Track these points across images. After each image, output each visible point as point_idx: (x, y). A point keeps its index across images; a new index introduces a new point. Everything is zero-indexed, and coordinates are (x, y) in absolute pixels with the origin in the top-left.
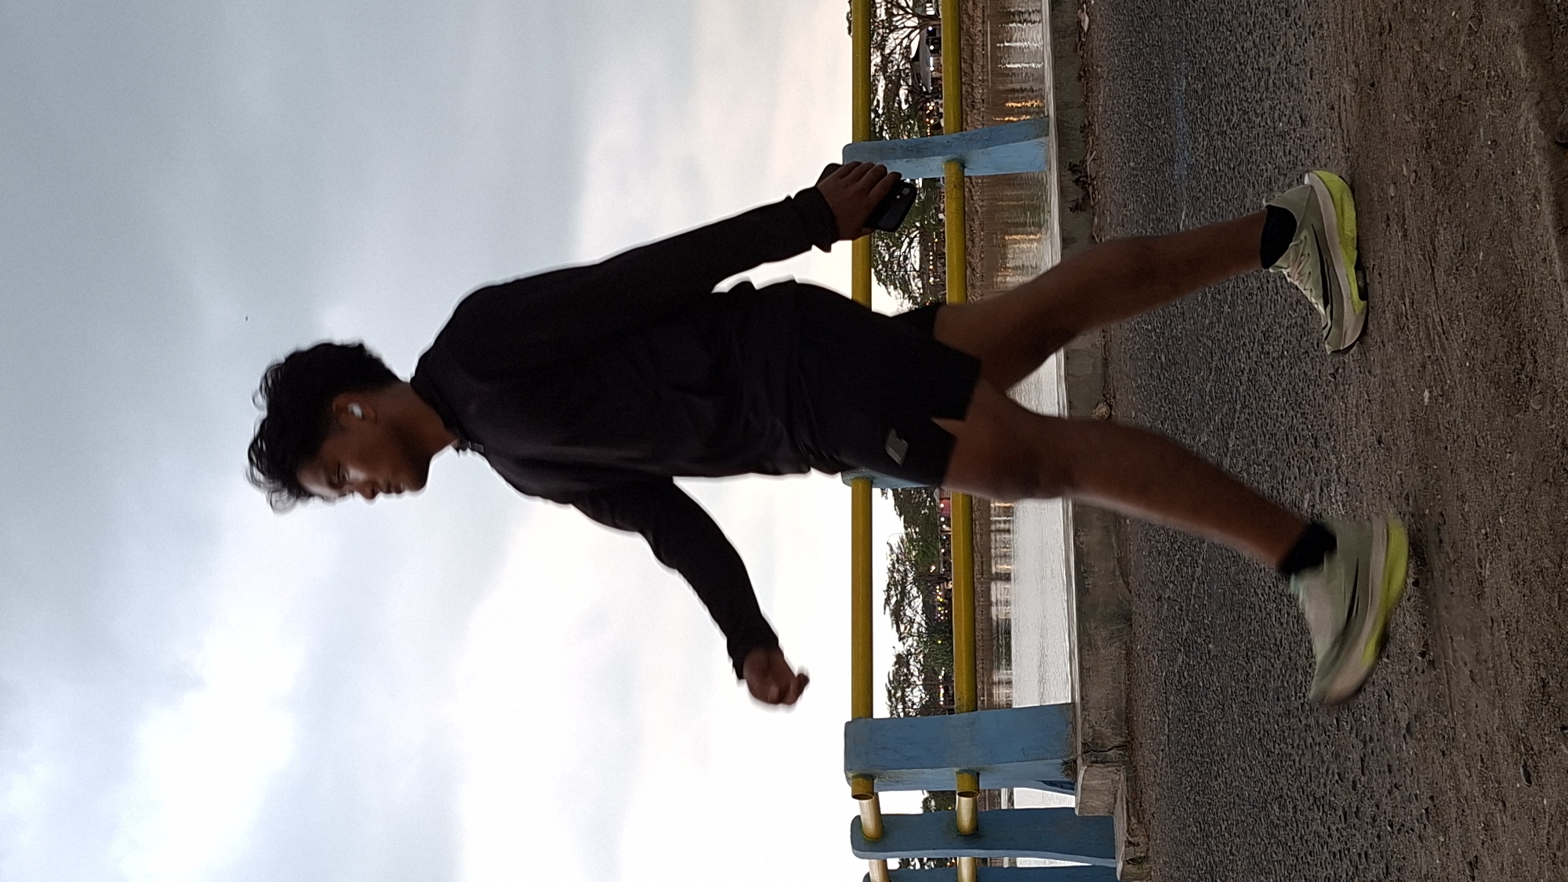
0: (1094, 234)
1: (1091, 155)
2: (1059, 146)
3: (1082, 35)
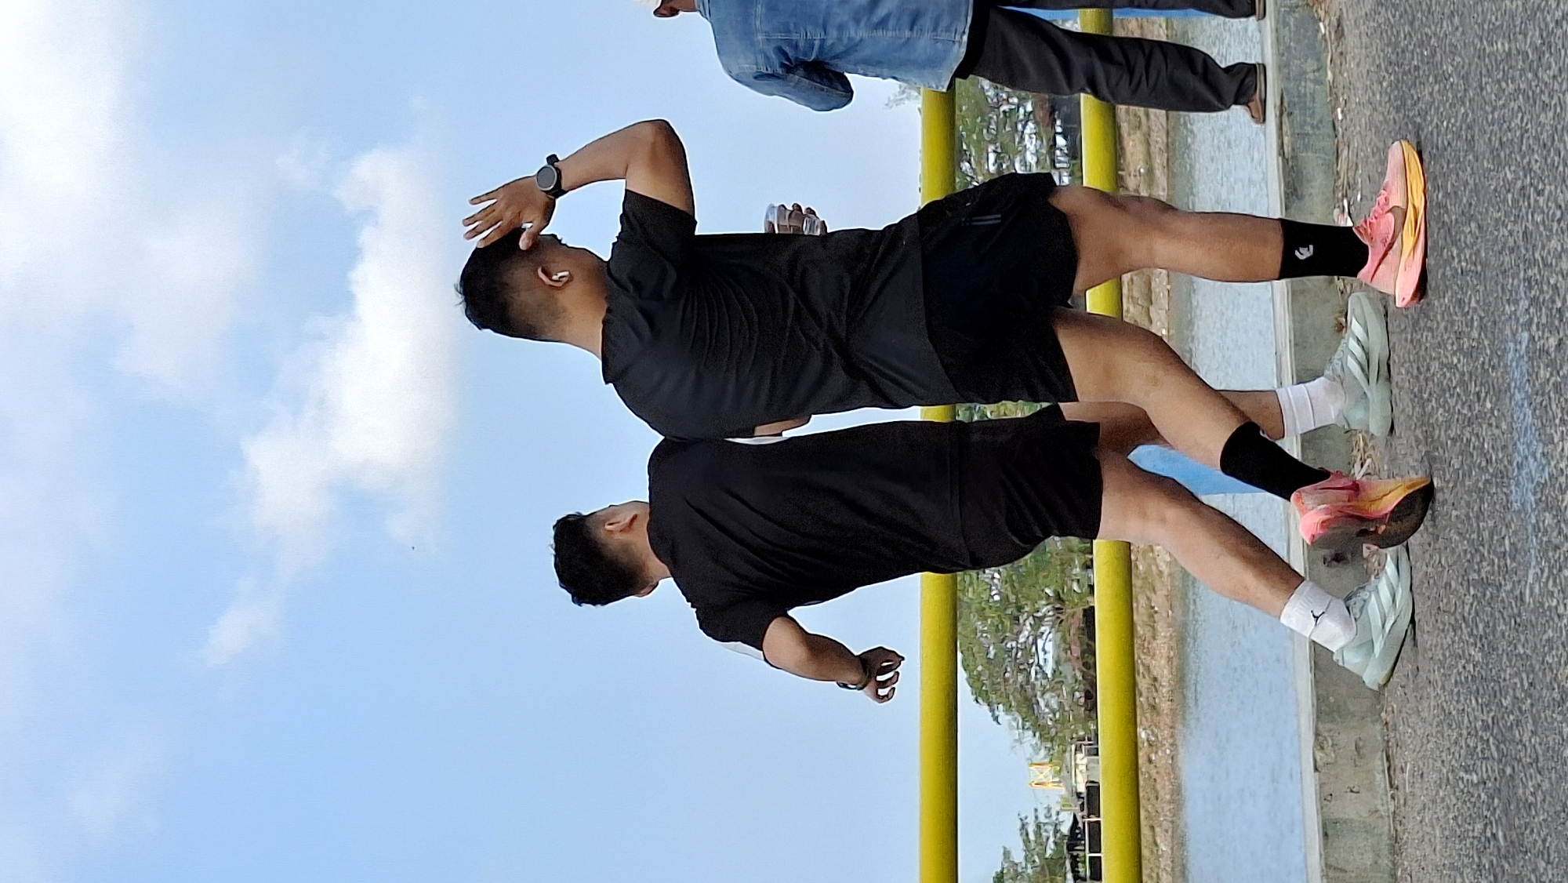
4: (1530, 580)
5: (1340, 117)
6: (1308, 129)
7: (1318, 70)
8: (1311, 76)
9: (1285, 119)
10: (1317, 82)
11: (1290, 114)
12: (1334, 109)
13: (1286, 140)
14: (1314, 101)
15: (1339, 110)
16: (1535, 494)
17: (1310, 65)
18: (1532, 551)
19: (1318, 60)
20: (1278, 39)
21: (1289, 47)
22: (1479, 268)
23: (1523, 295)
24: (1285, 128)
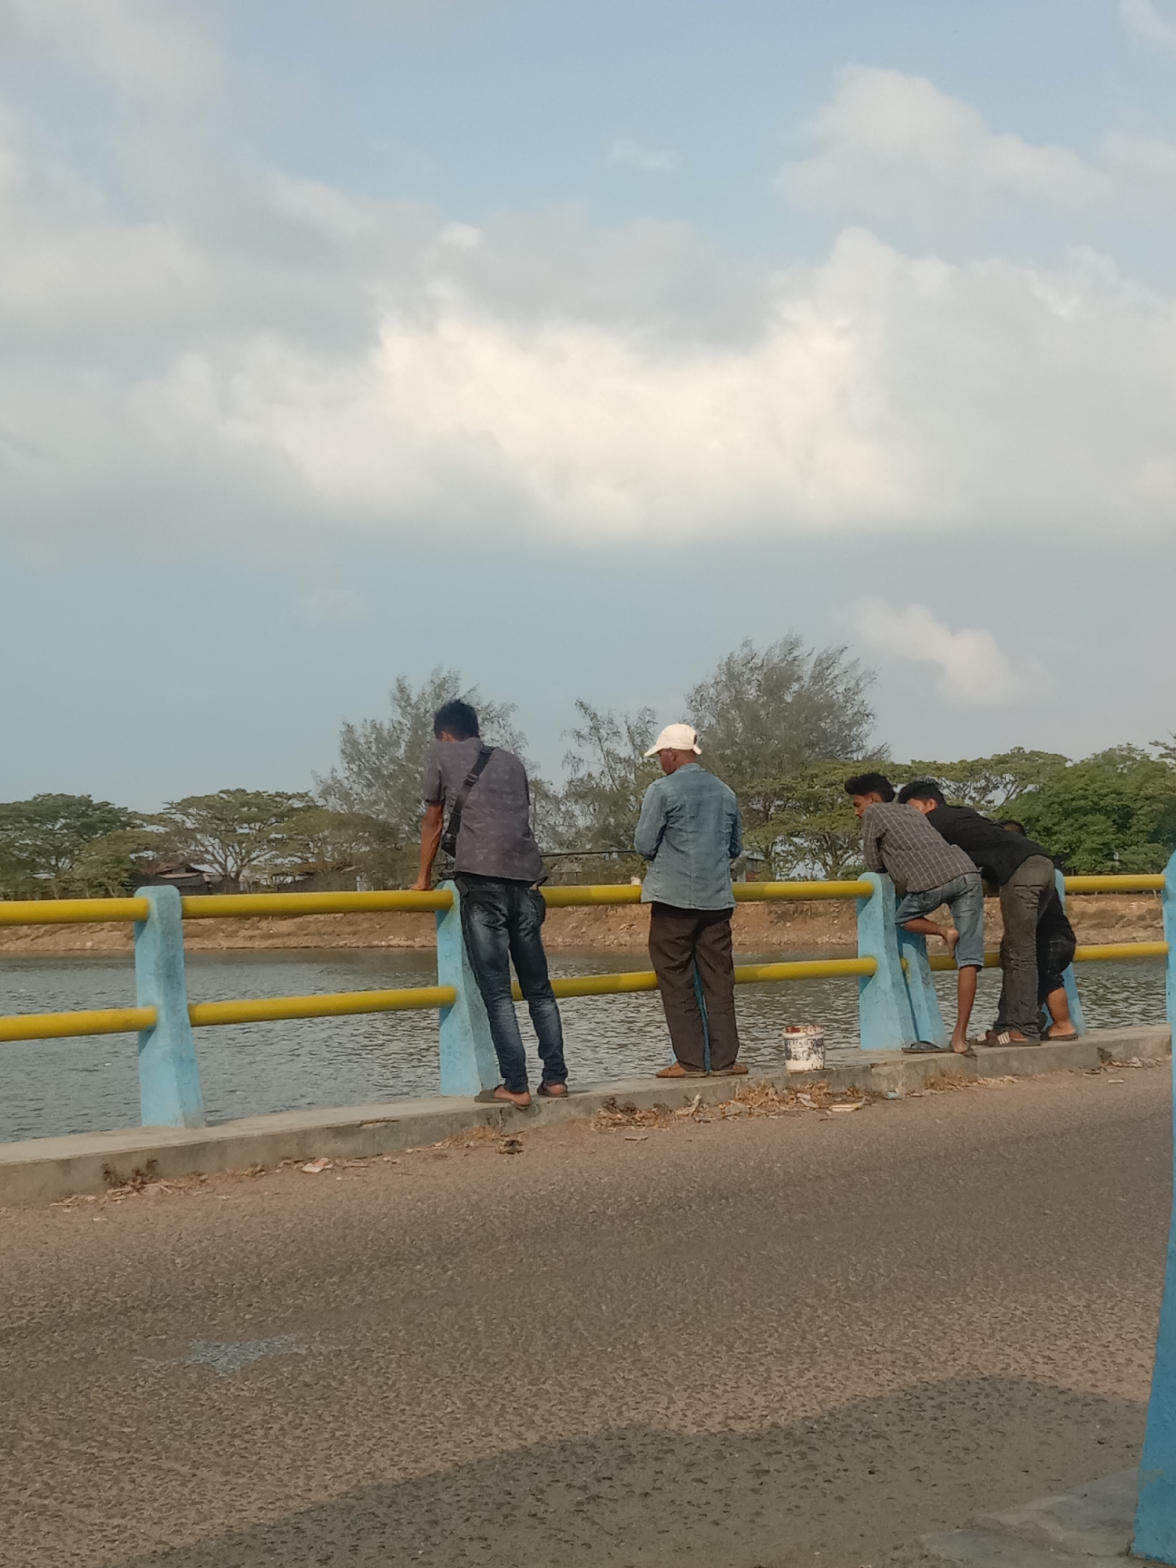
0: (75, 1196)
1: (167, 1187)
2: (177, 1147)
3: (300, 1164)
4: (149, 1360)
5: (385, 1159)
6: (377, 1138)
7: (413, 1143)
8: (410, 1139)
9: (384, 1123)
10: (406, 1142)
11: (386, 1127)
12: (390, 1154)
13: (370, 1125)
14: (395, 1141)
15: (389, 1158)
16: (204, 1362)
17: (417, 1138)
18: (167, 1362)
19: (419, 1143)
20: (432, 1116)
21: (426, 1124)
22: (333, 1305)
23: (329, 1349)
24: (378, 1124)
